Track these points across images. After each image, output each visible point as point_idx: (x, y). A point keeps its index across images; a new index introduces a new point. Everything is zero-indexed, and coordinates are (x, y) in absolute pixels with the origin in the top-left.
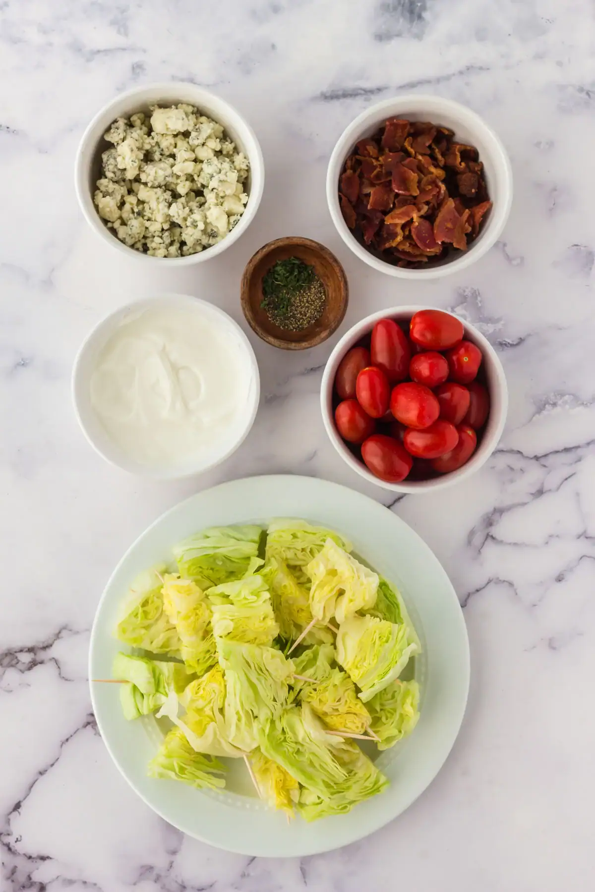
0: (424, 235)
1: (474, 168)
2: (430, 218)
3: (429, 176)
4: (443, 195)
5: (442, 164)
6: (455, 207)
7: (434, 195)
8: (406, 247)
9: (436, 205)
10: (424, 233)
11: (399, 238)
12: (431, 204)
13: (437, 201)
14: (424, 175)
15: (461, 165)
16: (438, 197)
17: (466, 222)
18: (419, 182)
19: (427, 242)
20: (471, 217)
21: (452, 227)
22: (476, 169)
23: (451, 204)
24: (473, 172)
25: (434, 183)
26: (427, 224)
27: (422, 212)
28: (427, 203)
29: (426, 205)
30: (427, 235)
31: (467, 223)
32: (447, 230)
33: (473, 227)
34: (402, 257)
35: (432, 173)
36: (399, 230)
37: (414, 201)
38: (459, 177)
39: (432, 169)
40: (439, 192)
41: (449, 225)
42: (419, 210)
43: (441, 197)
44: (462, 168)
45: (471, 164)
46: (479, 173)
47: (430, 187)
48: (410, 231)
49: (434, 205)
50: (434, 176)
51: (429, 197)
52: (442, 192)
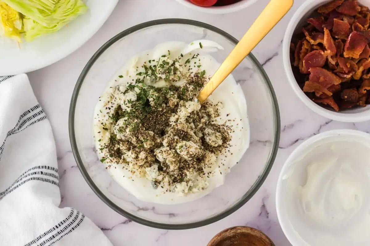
0: (314, 60)
1: (361, 101)
2: (326, 65)
3: (356, 66)
4: (343, 77)
5: (365, 77)
6: (334, 85)
7: (342, 68)
8: (305, 47)
9: (335, 71)
10: (316, 60)
11: (312, 42)
12: (336, 68)
13: (338, 72)
14: (357, 63)
15: (364, 90)
16: (342, 73)
17: (324, 93)
18: (353, 59)
19: (309, 62)
20: (327, 97)
21: (320, 81)
22: (361, 102)
23: (337, 82)
24: (359, 99)
25: (352, 70)
26: (322, 62)
27: (330, 59)
28: (337, 64)
29: (336, 63)
30: (314, 62)
31: (322, 93)
32: (318, 77)
33: (320, 98)
34: (298, 46)
35: (359, 69)
36: (318, 41)
37: (339, 54)
38: (355, 89)
39: (361, 69)
40: (345, 73)
41: (322, 79)
42: (332, 57)
43: (341, 75)
44: (362, 91)
45: (364, 99)
46: (358, 104)
47: (349, 66)
48: (317, 49)
49: (335, 69)
50: (356, 69)
51: (341, 65)
52: (345, 76)
